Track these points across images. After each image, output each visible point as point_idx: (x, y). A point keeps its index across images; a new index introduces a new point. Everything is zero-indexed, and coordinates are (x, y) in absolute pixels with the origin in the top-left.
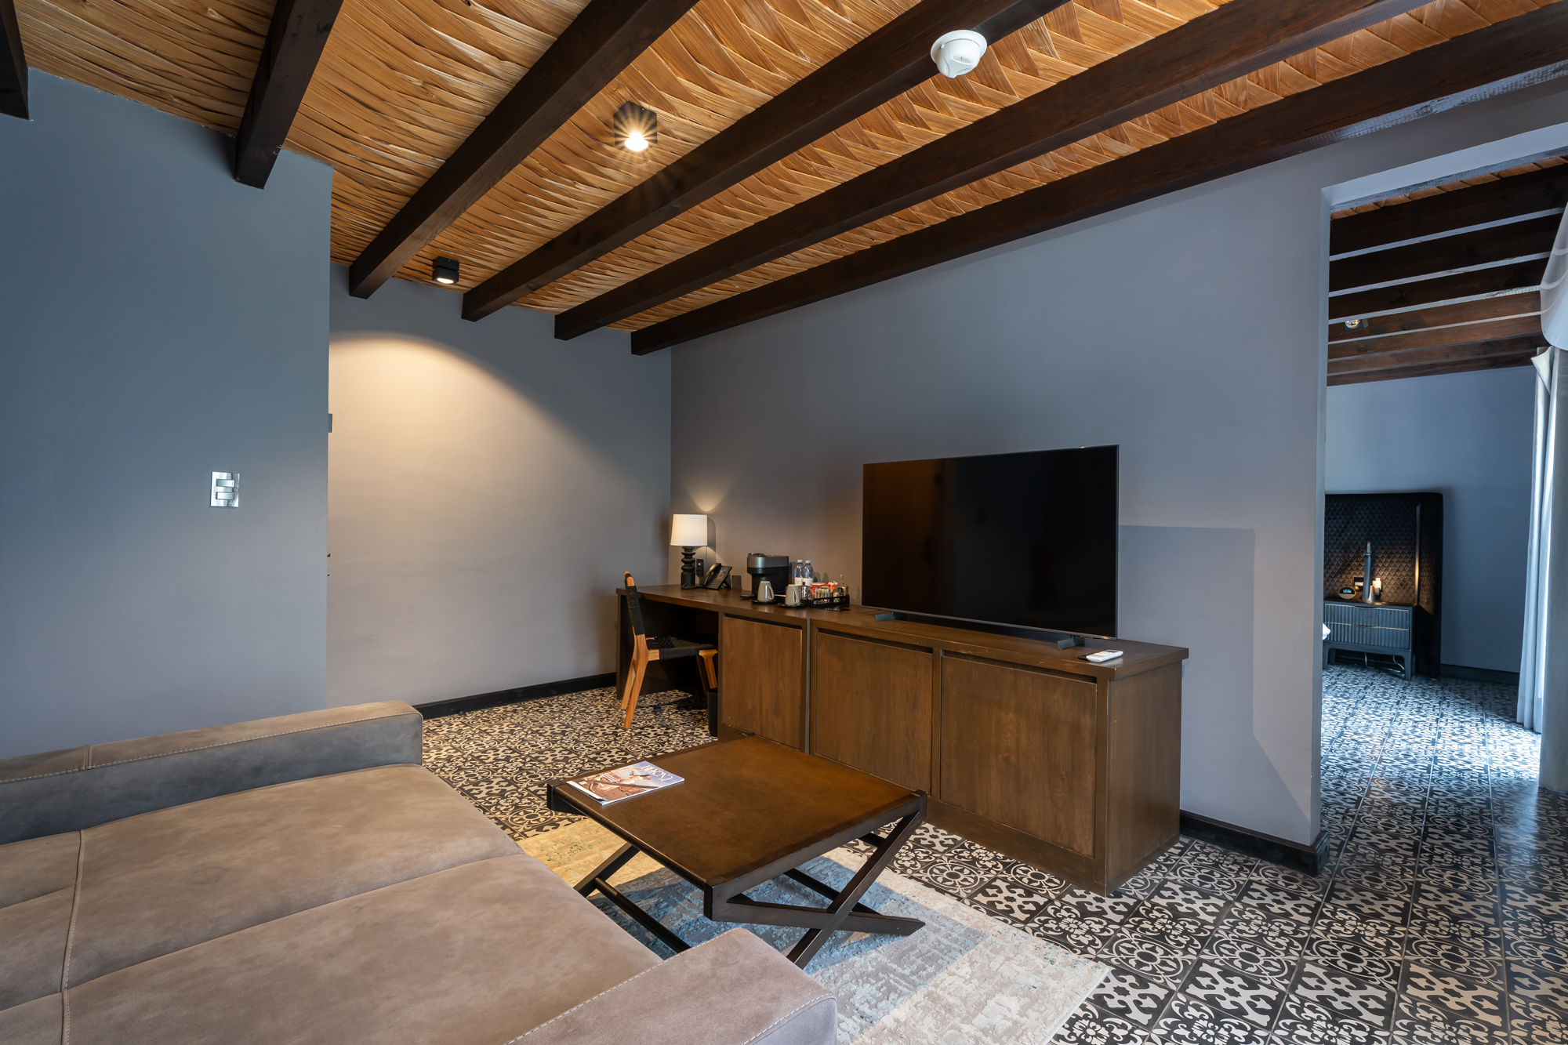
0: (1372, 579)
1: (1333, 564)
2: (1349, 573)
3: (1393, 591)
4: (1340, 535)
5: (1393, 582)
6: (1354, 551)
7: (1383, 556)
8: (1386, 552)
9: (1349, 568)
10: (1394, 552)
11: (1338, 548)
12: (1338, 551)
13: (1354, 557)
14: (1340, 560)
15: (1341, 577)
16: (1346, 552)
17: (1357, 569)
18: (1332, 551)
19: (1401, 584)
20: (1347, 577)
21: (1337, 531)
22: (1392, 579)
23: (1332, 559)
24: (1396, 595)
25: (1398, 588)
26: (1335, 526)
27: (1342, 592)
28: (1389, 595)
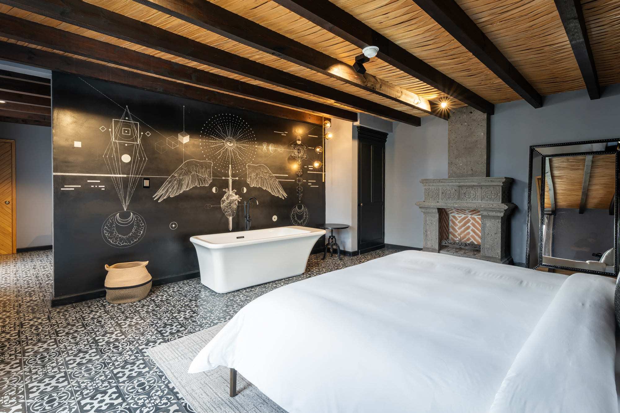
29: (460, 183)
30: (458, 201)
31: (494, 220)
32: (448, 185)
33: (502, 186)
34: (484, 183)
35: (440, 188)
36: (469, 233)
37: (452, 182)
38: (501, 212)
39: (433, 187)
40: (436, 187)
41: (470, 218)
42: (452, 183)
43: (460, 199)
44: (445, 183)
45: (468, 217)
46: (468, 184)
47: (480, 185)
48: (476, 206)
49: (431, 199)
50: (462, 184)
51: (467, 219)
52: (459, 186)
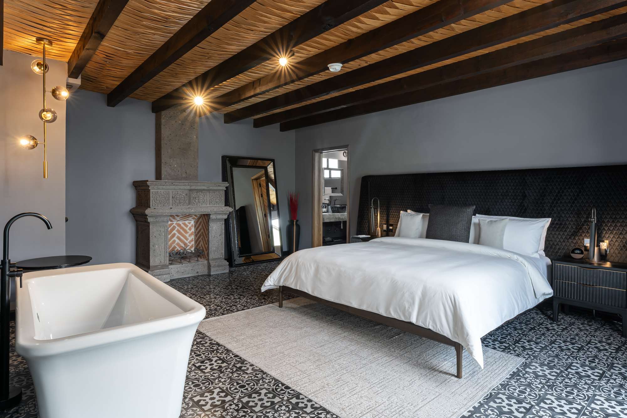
0: (600, 240)
1: (568, 228)
2: (581, 235)
3: (617, 252)
4: (574, 203)
5: (617, 244)
6: (585, 216)
7: (608, 221)
8: (611, 218)
9: (581, 231)
10: (618, 217)
11: (572, 213)
12: (572, 216)
13: (585, 221)
14: (574, 224)
15: (574, 239)
16: (578, 217)
17: (587, 232)
18: (568, 216)
19: (624, 246)
20: (579, 239)
21: (571, 199)
22: (616, 241)
23: (567, 223)
24: (619, 255)
25: (622, 249)
26: (569, 195)
27: (573, 252)
28: (614, 255)
29: (191, 187)
30: (189, 206)
31: (219, 223)
32: (180, 189)
33: (225, 190)
34: (212, 187)
35: (171, 191)
36: (174, 241)
37: (185, 185)
38: (225, 214)
39: (162, 191)
40: (166, 190)
41: (176, 224)
42: (183, 187)
43: (191, 204)
44: (177, 186)
45: (173, 223)
46: (199, 188)
47: (209, 189)
48: (210, 211)
49: (159, 206)
50: (193, 187)
51: (172, 226)
52: (190, 190)
